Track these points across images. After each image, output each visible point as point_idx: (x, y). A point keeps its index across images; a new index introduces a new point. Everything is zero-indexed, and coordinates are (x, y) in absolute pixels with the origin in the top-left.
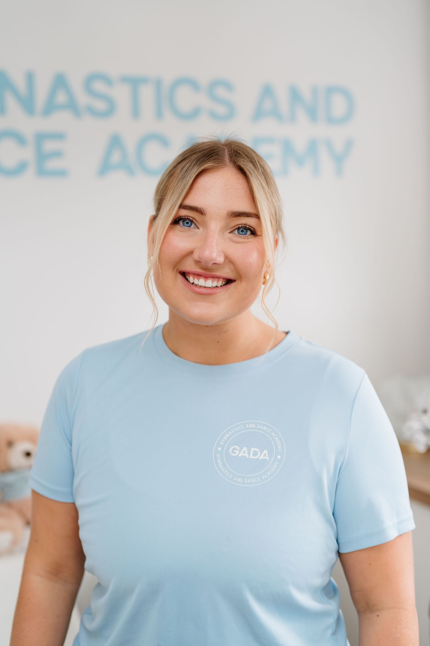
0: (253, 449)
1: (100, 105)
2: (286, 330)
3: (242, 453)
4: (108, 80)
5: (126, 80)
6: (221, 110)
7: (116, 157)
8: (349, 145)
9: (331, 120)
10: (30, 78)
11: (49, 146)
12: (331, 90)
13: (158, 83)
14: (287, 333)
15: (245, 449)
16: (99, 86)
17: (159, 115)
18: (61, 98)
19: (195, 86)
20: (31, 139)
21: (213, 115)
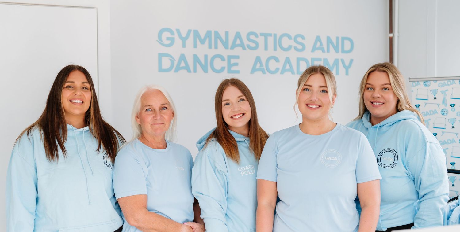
0: (332, 157)
1: (253, 45)
2: (336, 123)
3: (329, 158)
4: (256, 35)
5: (262, 34)
6: (300, 47)
7: (258, 65)
8: (352, 61)
9: (343, 51)
10: (227, 33)
11: (233, 61)
12: (344, 39)
13: (275, 35)
14: (337, 123)
15: (330, 157)
16: (252, 37)
17: (275, 49)
18: (238, 42)
19: (290, 37)
20: (226, 58)
21: (296, 49)
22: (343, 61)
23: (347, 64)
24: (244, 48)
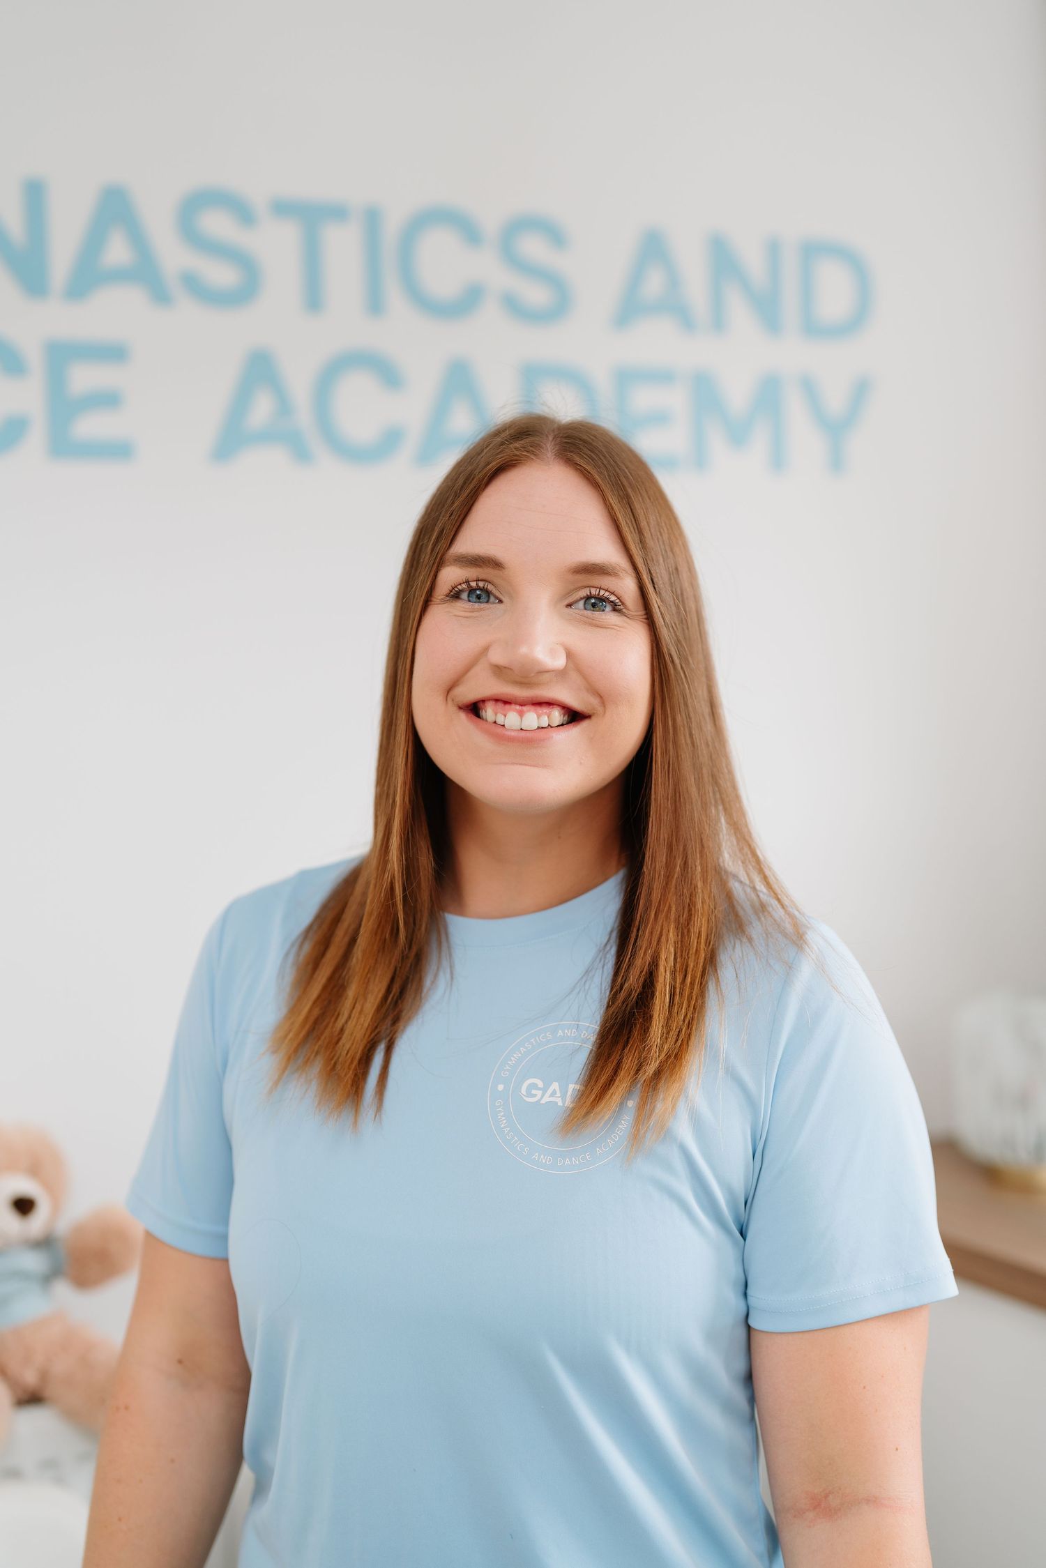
1: (222, 275)
4: (242, 212)
5: (283, 208)
6: (536, 295)
7: (262, 409)
8: (861, 390)
9: (813, 329)
10: (34, 193)
11: (84, 378)
12: (812, 251)
13: (372, 219)
16: (217, 224)
17: (375, 304)
18: (117, 252)
19: (469, 231)
20: (34, 356)
21: (514, 307)
22: (809, 388)
23: (835, 399)
24: (160, 295)
